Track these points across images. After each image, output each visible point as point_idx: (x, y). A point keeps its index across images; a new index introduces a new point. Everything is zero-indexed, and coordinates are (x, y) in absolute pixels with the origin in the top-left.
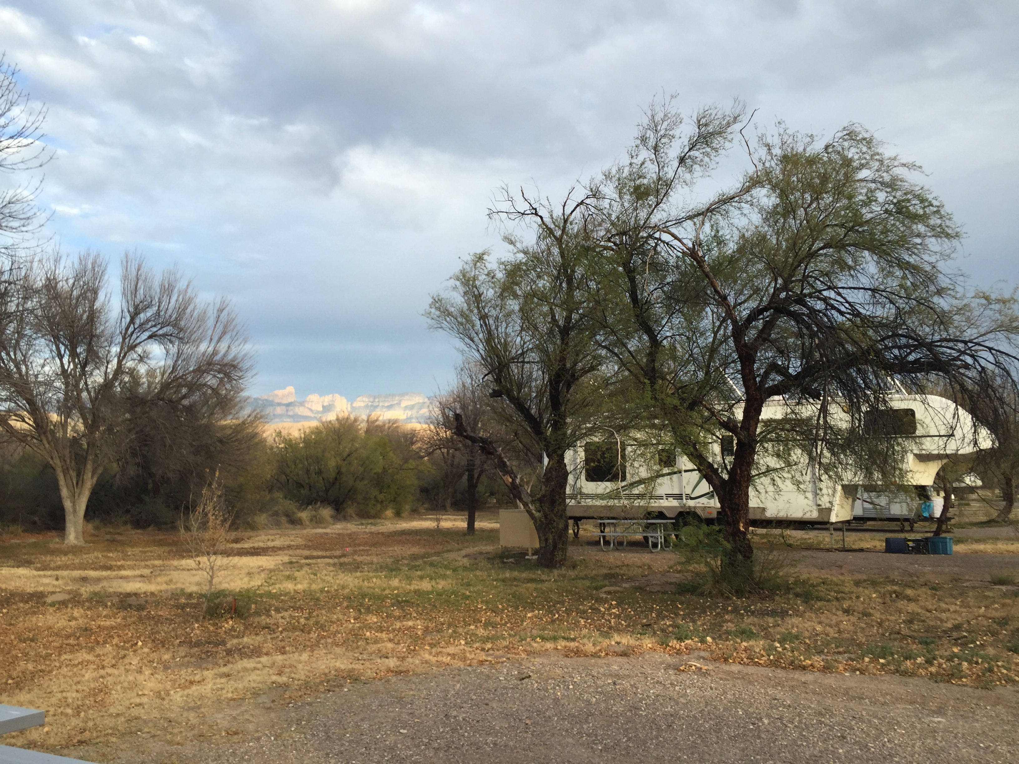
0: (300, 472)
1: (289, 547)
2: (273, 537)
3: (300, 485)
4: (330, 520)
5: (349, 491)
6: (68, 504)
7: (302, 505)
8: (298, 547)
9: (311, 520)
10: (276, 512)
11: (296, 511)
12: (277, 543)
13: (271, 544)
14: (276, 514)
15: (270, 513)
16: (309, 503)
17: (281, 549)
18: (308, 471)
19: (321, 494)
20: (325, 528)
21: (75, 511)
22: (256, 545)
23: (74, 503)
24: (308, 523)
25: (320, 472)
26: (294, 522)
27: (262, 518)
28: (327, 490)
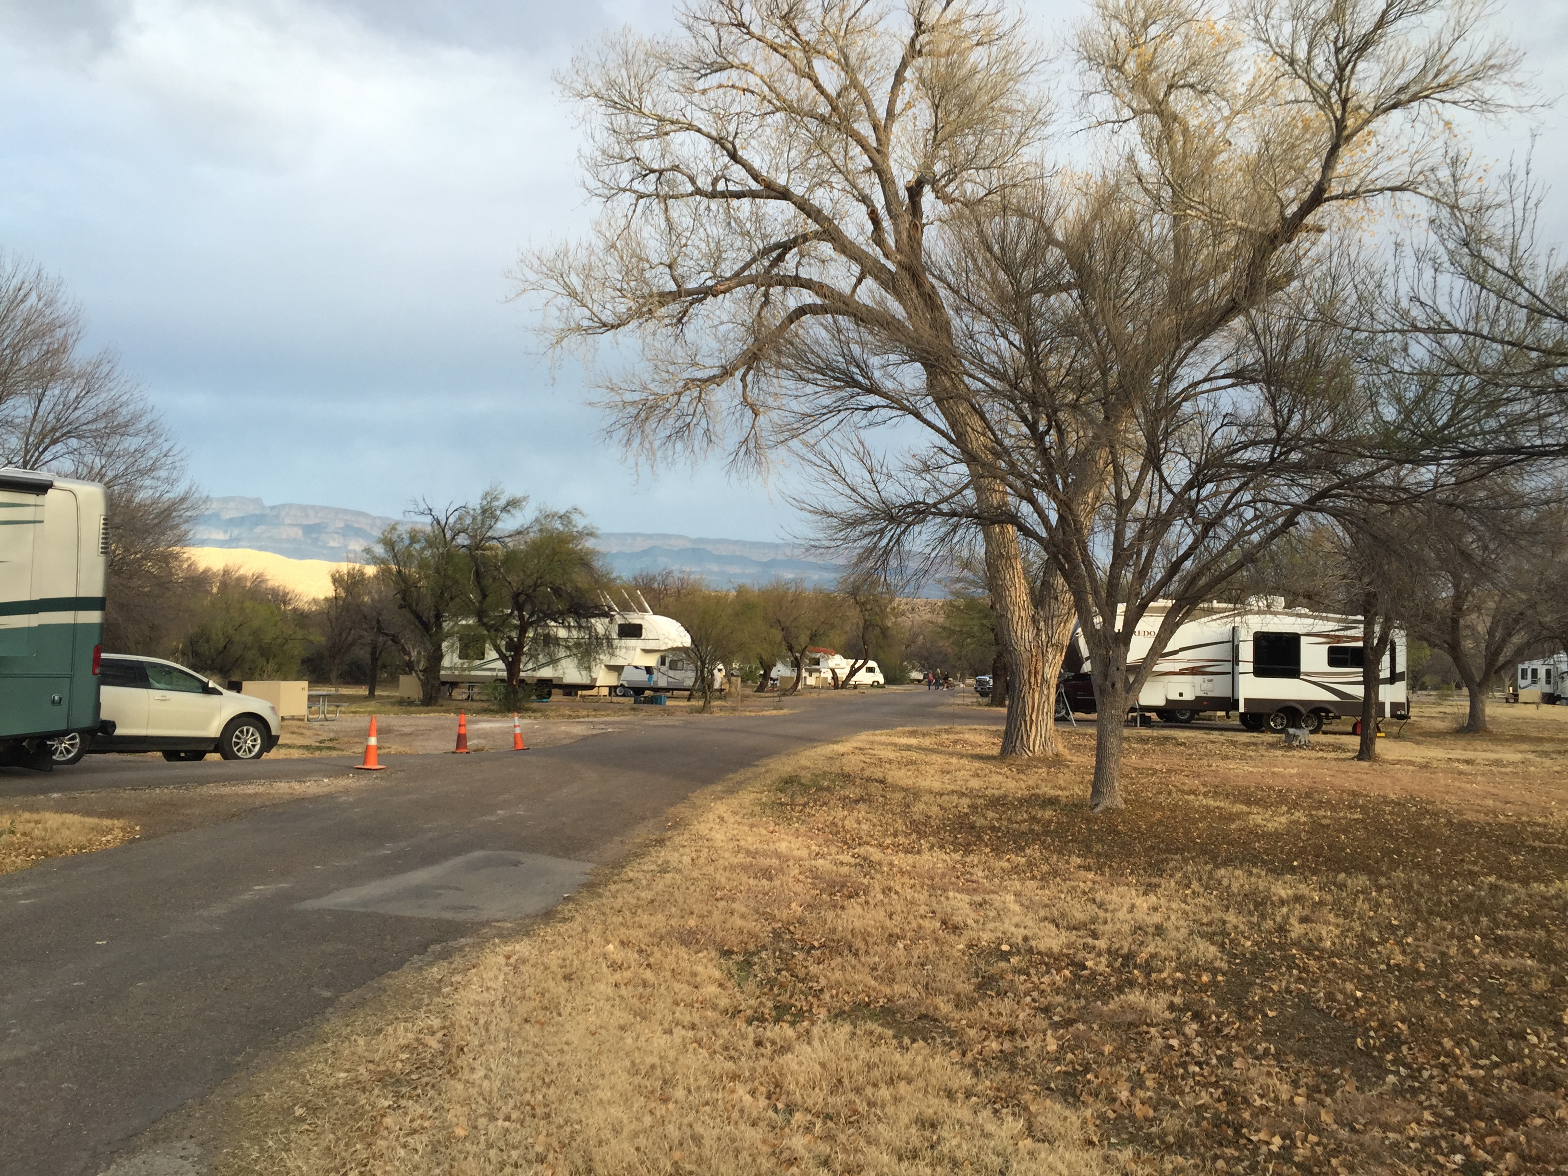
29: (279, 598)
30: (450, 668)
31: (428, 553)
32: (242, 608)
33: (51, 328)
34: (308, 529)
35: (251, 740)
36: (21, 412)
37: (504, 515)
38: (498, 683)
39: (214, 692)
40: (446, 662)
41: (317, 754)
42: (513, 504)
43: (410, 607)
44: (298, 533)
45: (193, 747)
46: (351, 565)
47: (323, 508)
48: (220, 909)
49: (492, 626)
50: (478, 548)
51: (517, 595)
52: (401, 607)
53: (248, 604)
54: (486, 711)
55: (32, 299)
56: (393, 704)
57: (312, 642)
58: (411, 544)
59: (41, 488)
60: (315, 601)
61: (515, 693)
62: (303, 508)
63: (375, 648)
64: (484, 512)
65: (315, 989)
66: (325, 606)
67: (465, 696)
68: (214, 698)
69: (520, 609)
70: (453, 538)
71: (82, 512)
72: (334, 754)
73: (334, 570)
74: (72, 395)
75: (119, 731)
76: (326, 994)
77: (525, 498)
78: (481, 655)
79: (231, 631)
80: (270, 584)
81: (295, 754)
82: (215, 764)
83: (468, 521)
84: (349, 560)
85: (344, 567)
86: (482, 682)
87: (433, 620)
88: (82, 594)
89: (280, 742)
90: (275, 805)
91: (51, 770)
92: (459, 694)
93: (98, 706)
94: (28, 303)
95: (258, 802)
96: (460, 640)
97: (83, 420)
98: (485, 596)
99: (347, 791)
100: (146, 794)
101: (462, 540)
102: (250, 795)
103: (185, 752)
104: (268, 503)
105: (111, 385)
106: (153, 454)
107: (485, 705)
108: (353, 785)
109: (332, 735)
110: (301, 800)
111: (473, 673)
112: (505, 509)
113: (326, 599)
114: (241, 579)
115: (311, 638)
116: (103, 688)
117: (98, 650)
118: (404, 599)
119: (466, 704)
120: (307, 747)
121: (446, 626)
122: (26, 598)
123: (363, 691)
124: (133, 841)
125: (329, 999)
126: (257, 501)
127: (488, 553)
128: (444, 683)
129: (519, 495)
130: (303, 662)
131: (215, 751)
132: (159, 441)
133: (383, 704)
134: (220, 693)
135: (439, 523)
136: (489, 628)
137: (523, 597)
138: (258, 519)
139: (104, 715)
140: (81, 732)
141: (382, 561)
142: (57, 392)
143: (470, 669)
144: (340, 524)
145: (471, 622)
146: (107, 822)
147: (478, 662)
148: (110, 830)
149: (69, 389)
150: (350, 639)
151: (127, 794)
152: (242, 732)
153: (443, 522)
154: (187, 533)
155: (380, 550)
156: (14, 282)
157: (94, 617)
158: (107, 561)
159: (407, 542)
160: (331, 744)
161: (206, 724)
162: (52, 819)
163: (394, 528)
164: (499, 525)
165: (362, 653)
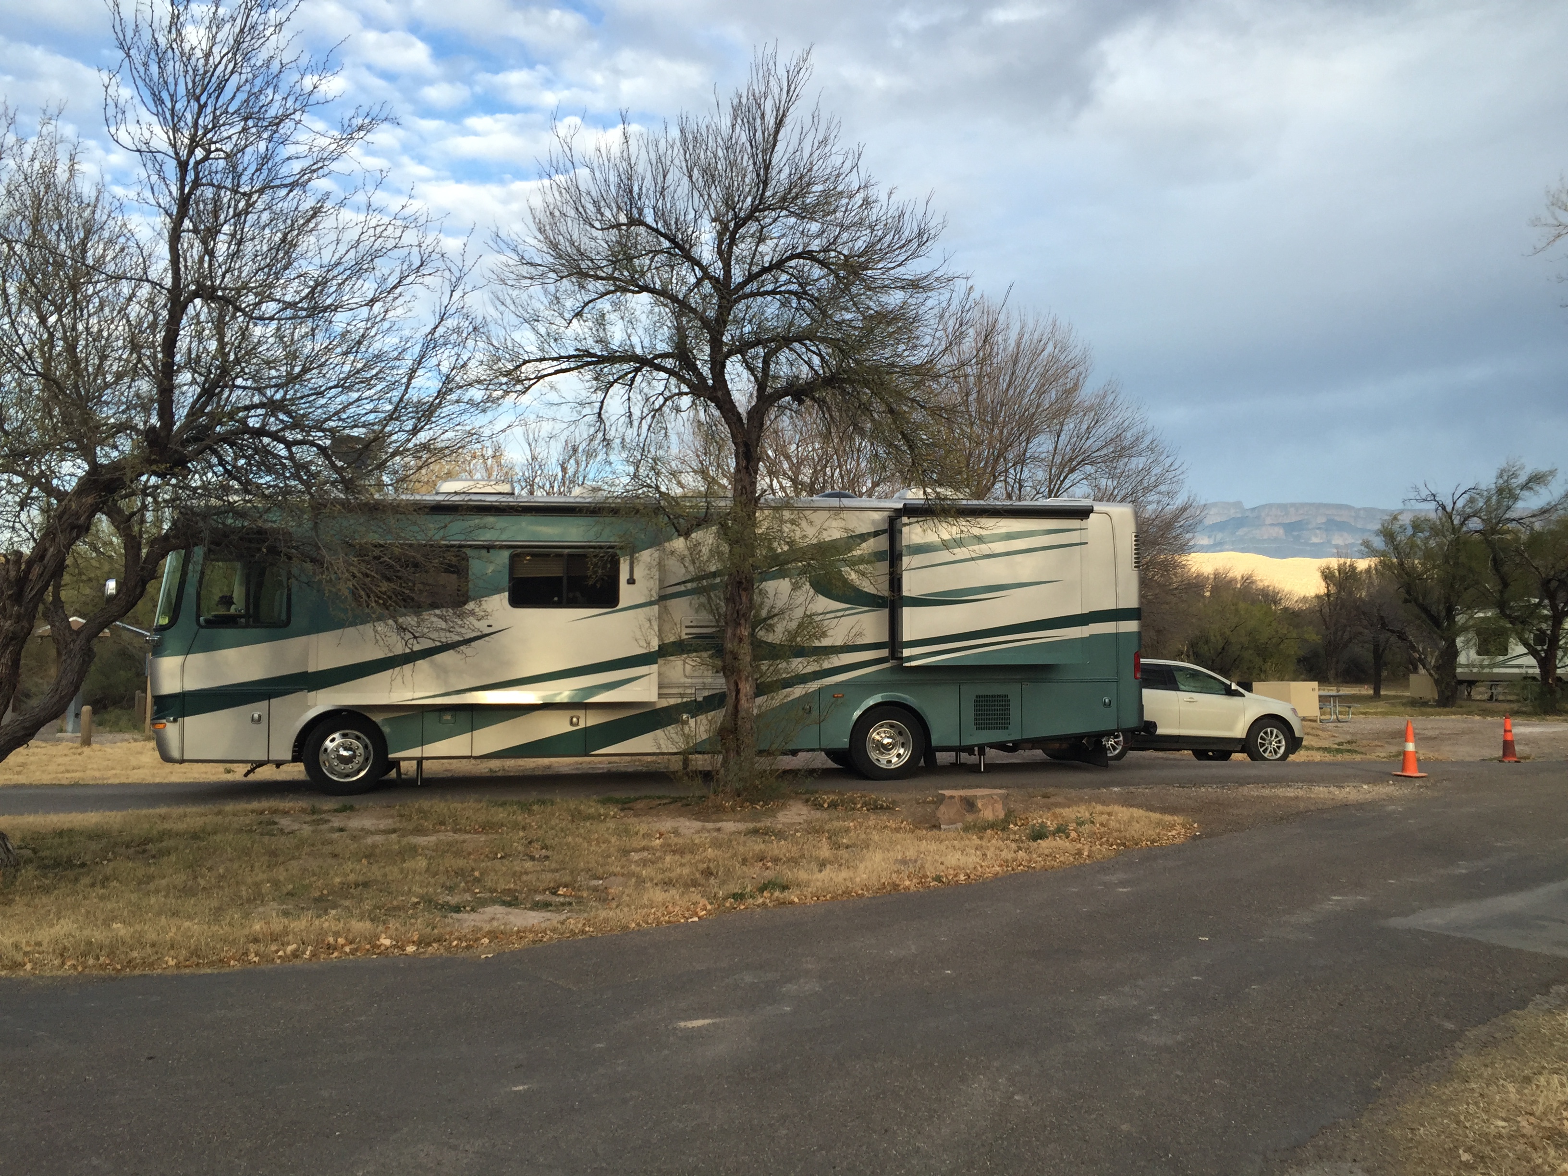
29: (1269, 597)
30: (1467, 666)
31: (1432, 543)
32: (1237, 610)
33: (1066, 369)
34: (1290, 528)
35: (1275, 742)
36: (1044, 448)
37: (1525, 493)
38: (1529, 681)
39: (1236, 694)
40: (1462, 659)
41: (1339, 757)
42: (1537, 479)
43: (1416, 601)
44: (1280, 532)
45: (1221, 747)
46: (1342, 561)
47: (1303, 505)
48: (1305, 917)
49: (1516, 618)
50: (1494, 531)
51: (1546, 582)
52: (1406, 601)
53: (1242, 605)
54: (1517, 713)
55: (1050, 348)
56: (1404, 704)
57: (1306, 641)
58: (1414, 535)
59: (1083, 513)
60: (1305, 599)
61: (1552, 692)
62: (1283, 507)
63: (1377, 646)
64: (1500, 491)
65: (1434, 1018)
66: (1315, 602)
67: (1486, 697)
68: (1236, 700)
69: (1552, 597)
70: (1463, 524)
71: (1117, 531)
72: (1358, 758)
73: (1324, 565)
74: (1084, 427)
75: (1160, 731)
76: (1449, 1026)
77: (1552, 473)
78: (1504, 651)
79: (1228, 633)
80: (1260, 585)
81: (1317, 756)
82: (1240, 764)
83: (1481, 503)
84: (1339, 556)
85: (1334, 563)
86: (1509, 681)
87: (1443, 614)
88: (1121, 606)
89: (1304, 743)
90: (1321, 811)
91: (1107, 766)
92: (1480, 693)
93: (1141, 707)
94: (1045, 353)
95: (1302, 806)
96: (1478, 634)
97: (1094, 448)
98: (1505, 585)
99: (1391, 799)
100: (1193, 792)
101: (1475, 524)
102: (1291, 799)
103: (1212, 751)
104: (1248, 505)
105: (1116, 413)
106: (1156, 470)
107: (1515, 706)
108: (1396, 794)
109: (1349, 737)
110: (1346, 806)
111: (1495, 670)
112: (1525, 486)
113: (1318, 597)
114: (1233, 580)
115: (1306, 636)
116: (1145, 692)
117: (1138, 656)
118: (1408, 592)
119: (1489, 705)
120: (1325, 749)
121: (1460, 619)
122: (1078, 612)
123: (1366, 690)
124: (1195, 838)
125: (1452, 1032)
126: (1238, 504)
127: (1509, 537)
128: (1461, 682)
129: (1543, 468)
130: (1299, 661)
131: (1242, 751)
132: (1162, 458)
133: (1393, 705)
134: (1243, 696)
135: (1444, 508)
136: (1513, 620)
137: (1554, 584)
138: (1240, 522)
139: (1147, 717)
140: (1125, 732)
141: (1383, 554)
142: (1072, 426)
143: (1492, 666)
144: (1321, 520)
145: (1489, 614)
146: (1168, 818)
147: (1501, 658)
148: (1172, 827)
149: (1081, 422)
150: (1346, 636)
151: (1175, 791)
152: (1266, 733)
153: (1449, 509)
154: (1189, 540)
155: (1379, 543)
156: (1036, 337)
157: (1131, 626)
158: (1140, 574)
159: (1410, 531)
160: (1349, 746)
161: (1231, 728)
162: (1123, 813)
163: (1395, 518)
164: (1520, 504)
165: (1362, 652)
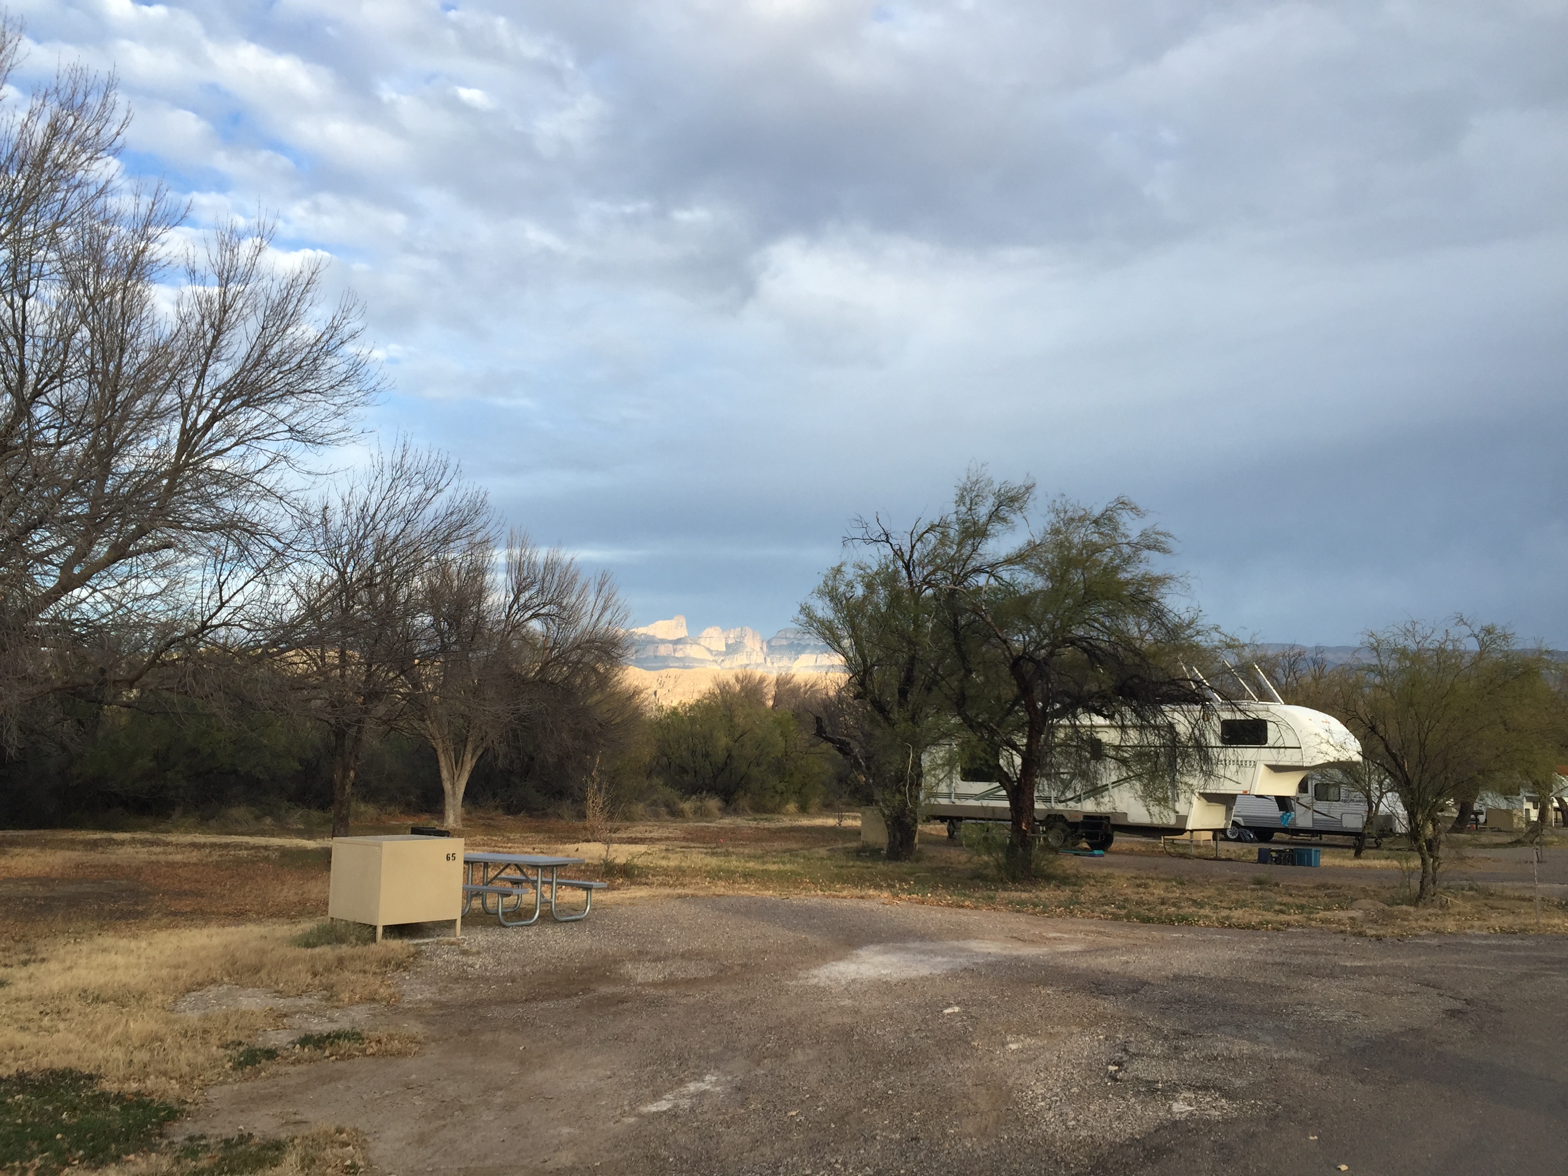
0: (684, 753)
1: (667, 839)
2: (651, 828)
3: (683, 770)
4: (716, 812)
5: (742, 779)
6: (447, 786)
7: (684, 794)
8: (676, 839)
9: (695, 812)
10: (655, 801)
11: (678, 800)
12: (655, 835)
13: (650, 835)
14: (654, 803)
15: (648, 802)
16: (694, 793)
17: (659, 840)
18: (693, 752)
19: (707, 781)
20: (710, 822)
21: (454, 794)
22: (633, 835)
23: (453, 784)
24: (691, 815)
25: (707, 755)
26: (675, 813)
27: (639, 808)
28: (715, 777)
37: (995, 527)
42: (1007, 503)
43: (871, 696)
52: (858, 697)
61: (1026, 845)
64: (963, 525)
112: (996, 515)
118: (862, 684)
129: (1019, 481)
135: (901, 556)
137: (1028, 668)
155: (822, 608)
159: (861, 591)
163: (838, 572)
